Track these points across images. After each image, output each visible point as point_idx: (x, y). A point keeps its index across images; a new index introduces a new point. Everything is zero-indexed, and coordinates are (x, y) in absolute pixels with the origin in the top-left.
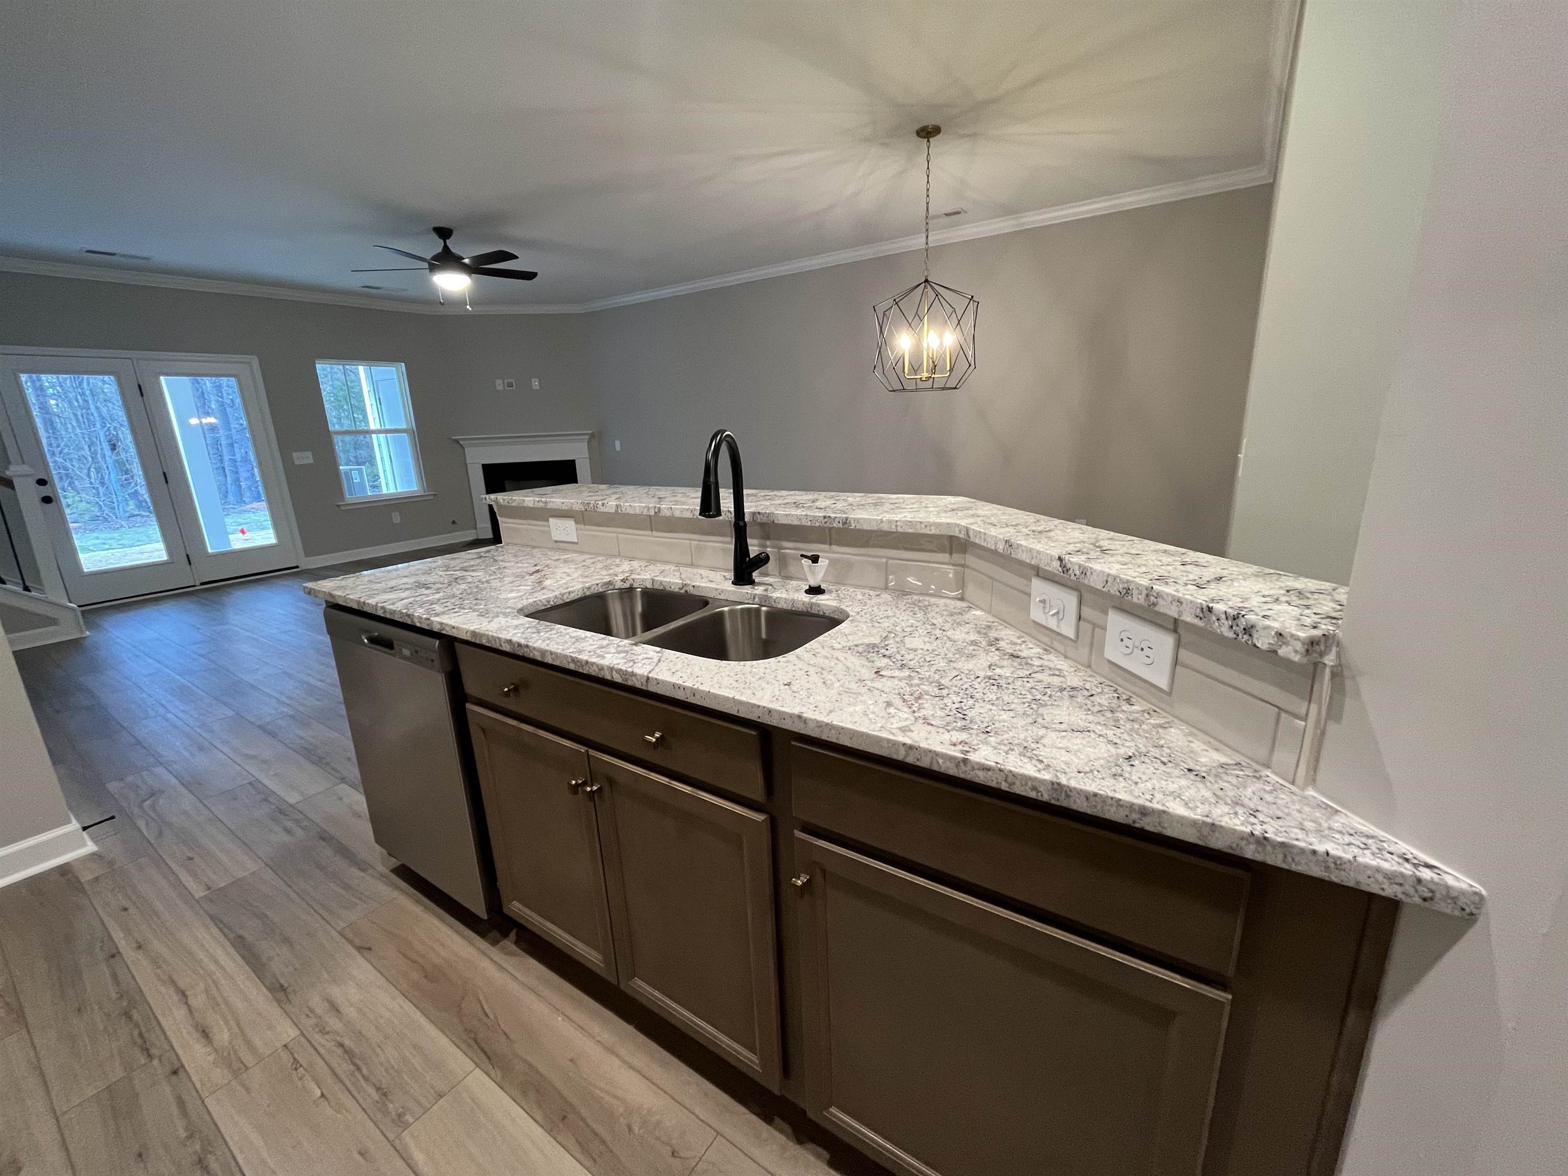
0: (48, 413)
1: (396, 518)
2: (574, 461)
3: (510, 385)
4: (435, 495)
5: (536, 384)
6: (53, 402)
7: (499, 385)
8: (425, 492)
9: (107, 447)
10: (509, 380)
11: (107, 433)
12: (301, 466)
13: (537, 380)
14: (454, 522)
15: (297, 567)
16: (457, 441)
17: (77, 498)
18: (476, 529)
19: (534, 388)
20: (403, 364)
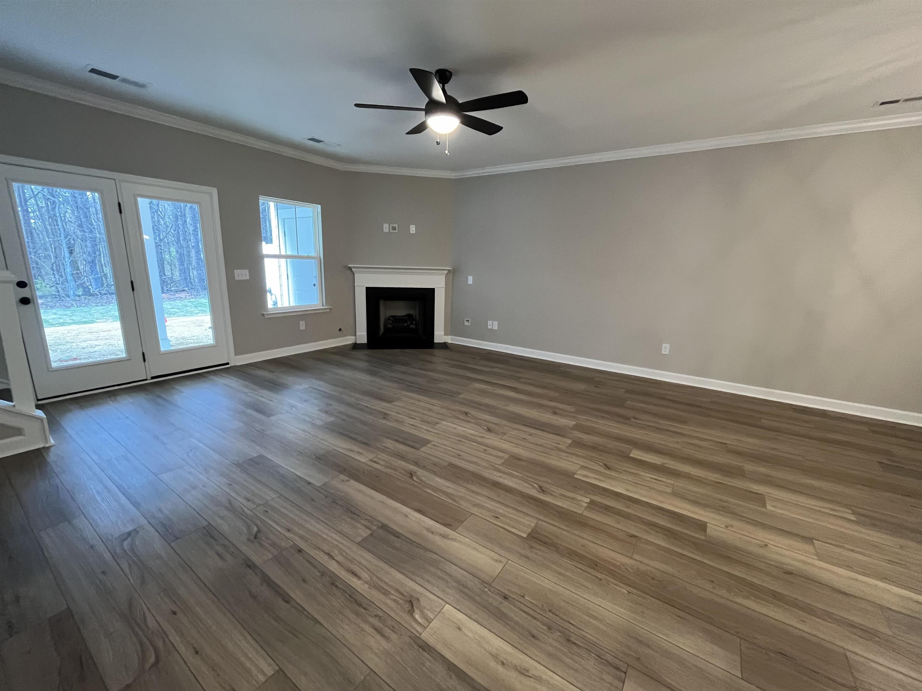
0: (29, 226)
1: (302, 325)
2: (434, 289)
3: (394, 228)
4: (330, 309)
5: (413, 229)
6: (32, 221)
7: (386, 228)
8: (323, 305)
9: (66, 251)
10: (394, 225)
11: (68, 242)
12: (239, 281)
13: (414, 226)
14: (340, 330)
15: (228, 364)
16: (350, 269)
17: (43, 284)
18: (355, 335)
19: (411, 232)
20: (319, 206)
